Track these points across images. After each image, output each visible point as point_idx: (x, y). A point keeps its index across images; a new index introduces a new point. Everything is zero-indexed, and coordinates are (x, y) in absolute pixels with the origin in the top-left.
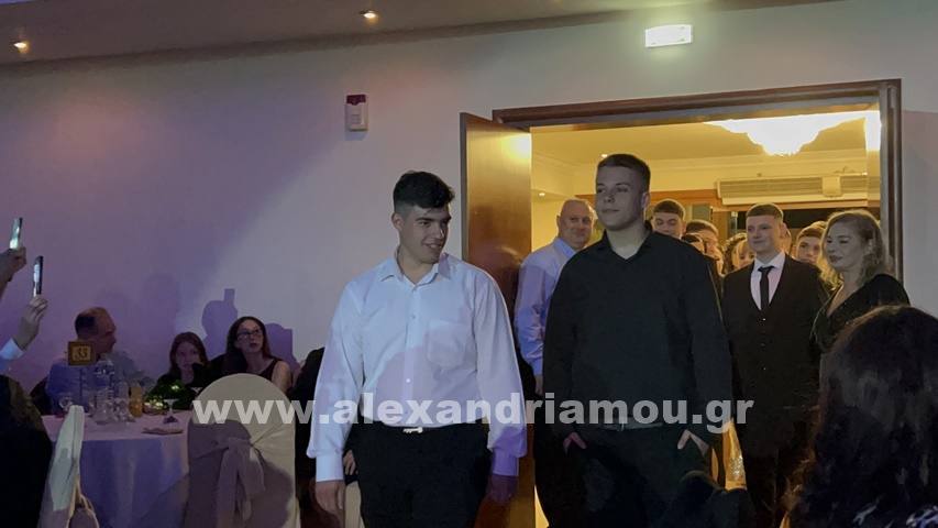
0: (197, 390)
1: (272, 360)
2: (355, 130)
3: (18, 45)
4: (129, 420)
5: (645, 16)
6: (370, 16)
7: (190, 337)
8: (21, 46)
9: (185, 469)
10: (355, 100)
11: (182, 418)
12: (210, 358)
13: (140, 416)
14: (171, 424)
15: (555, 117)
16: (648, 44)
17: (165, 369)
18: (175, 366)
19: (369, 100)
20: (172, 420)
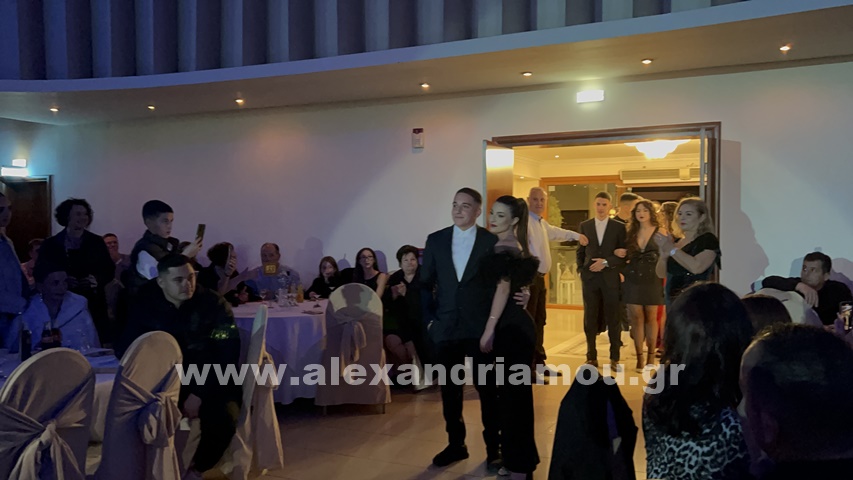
0: (332, 288)
1: (377, 272)
2: (419, 148)
3: (238, 101)
4: (296, 305)
5: (576, 86)
6: (425, 86)
7: (328, 259)
8: (239, 101)
9: (324, 332)
10: (419, 131)
11: (324, 303)
12: (341, 269)
13: (302, 302)
14: (317, 309)
15: (530, 141)
16: (578, 102)
17: (316, 274)
18: (321, 274)
19: (424, 131)
20: (318, 306)
